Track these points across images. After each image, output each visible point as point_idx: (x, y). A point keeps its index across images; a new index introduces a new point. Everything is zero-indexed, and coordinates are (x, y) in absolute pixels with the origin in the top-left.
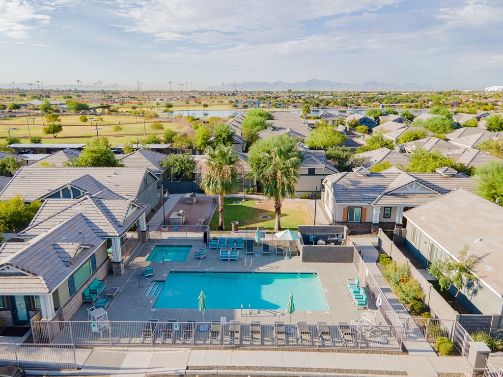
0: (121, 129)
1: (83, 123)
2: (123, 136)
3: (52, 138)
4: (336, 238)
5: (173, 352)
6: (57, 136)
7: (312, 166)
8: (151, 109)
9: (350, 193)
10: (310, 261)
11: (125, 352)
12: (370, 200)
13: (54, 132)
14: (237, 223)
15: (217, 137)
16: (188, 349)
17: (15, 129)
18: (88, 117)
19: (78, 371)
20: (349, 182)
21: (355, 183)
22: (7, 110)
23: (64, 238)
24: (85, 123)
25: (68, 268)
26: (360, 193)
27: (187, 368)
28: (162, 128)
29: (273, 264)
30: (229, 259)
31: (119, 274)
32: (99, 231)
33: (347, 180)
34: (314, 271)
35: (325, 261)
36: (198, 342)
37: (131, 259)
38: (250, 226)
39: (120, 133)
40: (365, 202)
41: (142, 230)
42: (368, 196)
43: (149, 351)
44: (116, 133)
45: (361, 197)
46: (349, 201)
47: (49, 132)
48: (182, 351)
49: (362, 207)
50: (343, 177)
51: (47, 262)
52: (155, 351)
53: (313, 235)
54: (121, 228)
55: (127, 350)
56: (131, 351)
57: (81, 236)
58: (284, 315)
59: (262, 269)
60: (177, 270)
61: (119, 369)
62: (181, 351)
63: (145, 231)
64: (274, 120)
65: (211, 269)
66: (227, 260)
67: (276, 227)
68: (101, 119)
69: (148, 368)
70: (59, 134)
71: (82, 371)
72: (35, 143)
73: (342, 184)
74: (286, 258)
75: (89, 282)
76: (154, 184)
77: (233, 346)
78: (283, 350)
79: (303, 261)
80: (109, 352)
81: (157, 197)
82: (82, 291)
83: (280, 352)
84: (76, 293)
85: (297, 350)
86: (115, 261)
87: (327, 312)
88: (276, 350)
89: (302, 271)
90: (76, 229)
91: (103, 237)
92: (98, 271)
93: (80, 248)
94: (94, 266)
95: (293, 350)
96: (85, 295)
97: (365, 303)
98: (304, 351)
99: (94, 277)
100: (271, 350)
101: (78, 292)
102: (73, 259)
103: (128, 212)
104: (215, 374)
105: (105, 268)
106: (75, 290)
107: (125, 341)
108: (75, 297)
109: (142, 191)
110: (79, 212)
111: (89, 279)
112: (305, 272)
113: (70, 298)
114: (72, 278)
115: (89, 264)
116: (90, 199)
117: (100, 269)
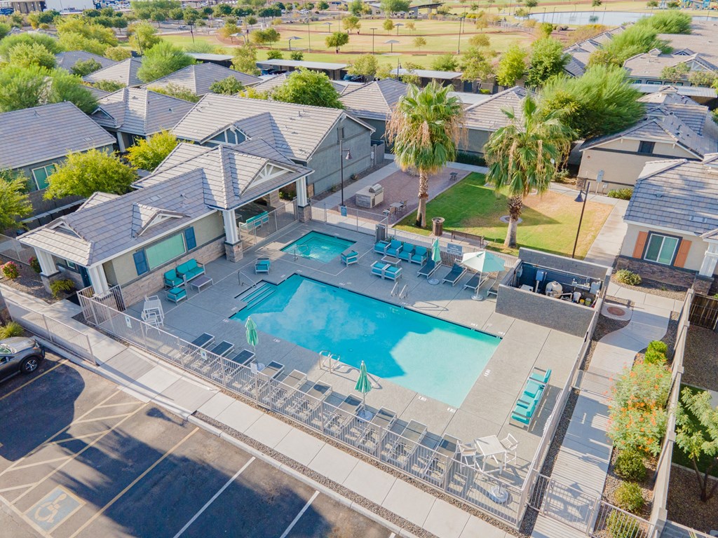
0: (424, 43)
1: (387, 32)
2: (424, 54)
3: (333, 53)
4: (587, 286)
5: (199, 385)
6: (341, 50)
7: (649, 137)
8: (500, 10)
9: (667, 204)
10: (509, 313)
11: (154, 364)
12: (704, 226)
13: (337, 45)
14: (443, 220)
15: (536, 66)
16: (217, 388)
17: (296, 38)
18: (395, 22)
19: (95, 367)
20: (680, 182)
21: (691, 185)
22: (313, 11)
23: (155, 199)
24: (391, 32)
25: (133, 240)
26: (689, 208)
27: (194, 414)
28: (487, 44)
29: (443, 303)
30: (383, 276)
31: (232, 261)
32: (209, 197)
33: (677, 177)
34: (501, 333)
35: (536, 322)
36: (236, 384)
37: (263, 244)
38: (470, 231)
39: (423, 49)
40: (691, 228)
41: (299, 205)
42: (704, 218)
43: (178, 373)
44: (417, 49)
45: (686, 218)
46: (652, 221)
47: (331, 45)
48: (208, 389)
49: (681, 238)
50: (671, 168)
51: (111, 227)
52: (183, 376)
53: (544, 270)
54: (238, 198)
55: (157, 363)
56: (161, 365)
57: (180, 199)
58: (381, 388)
59: (420, 306)
60: (303, 274)
61: (132, 381)
62: (208, 387)
65: (349, 285)
66: (380, 277)
67: (507, 240)
68: (412, 26)
69: (160, 394)
70: (342, 48)
71: (99, 369)
72: (295, 59)
73: (659, 183)
74: (475, 297)
75: (179, 263)
76: (362, 137)
77: (269, 408)
78: (328, 441)
79: (496, 311)
80: (141, 356)
81: (369, 157)
82: (162, 271)
83: (322, 442)
84: (150, 273)
85: (348, 450)
86: (228, 241)
87: (452, 410)
88: (320, 437)
89: (479, 329)
90: (180, 189)
91: (211, 207)
92: (200, 251)
93: (163, 217)
94: (191, 242)
95: (343, 448)
96: (168, 278)
97: (525, 419)
98: (357, 455)
99: (191, 257)
100: (312, 434)
101: (153, 272)
102: (143, 229)
103: (256, 177)
104: (218, 437)
105: (217, 248)
106: (148, 269)
107: (165, 349)
108: (148, 277)
109: (332, 146)
110: (201, 166)
111: (179, 258)
112: (483, 330)
113: (136, 276)
114: (141, 254)
115: (180, 239)
116: (220, 150)
117: (204, 248)
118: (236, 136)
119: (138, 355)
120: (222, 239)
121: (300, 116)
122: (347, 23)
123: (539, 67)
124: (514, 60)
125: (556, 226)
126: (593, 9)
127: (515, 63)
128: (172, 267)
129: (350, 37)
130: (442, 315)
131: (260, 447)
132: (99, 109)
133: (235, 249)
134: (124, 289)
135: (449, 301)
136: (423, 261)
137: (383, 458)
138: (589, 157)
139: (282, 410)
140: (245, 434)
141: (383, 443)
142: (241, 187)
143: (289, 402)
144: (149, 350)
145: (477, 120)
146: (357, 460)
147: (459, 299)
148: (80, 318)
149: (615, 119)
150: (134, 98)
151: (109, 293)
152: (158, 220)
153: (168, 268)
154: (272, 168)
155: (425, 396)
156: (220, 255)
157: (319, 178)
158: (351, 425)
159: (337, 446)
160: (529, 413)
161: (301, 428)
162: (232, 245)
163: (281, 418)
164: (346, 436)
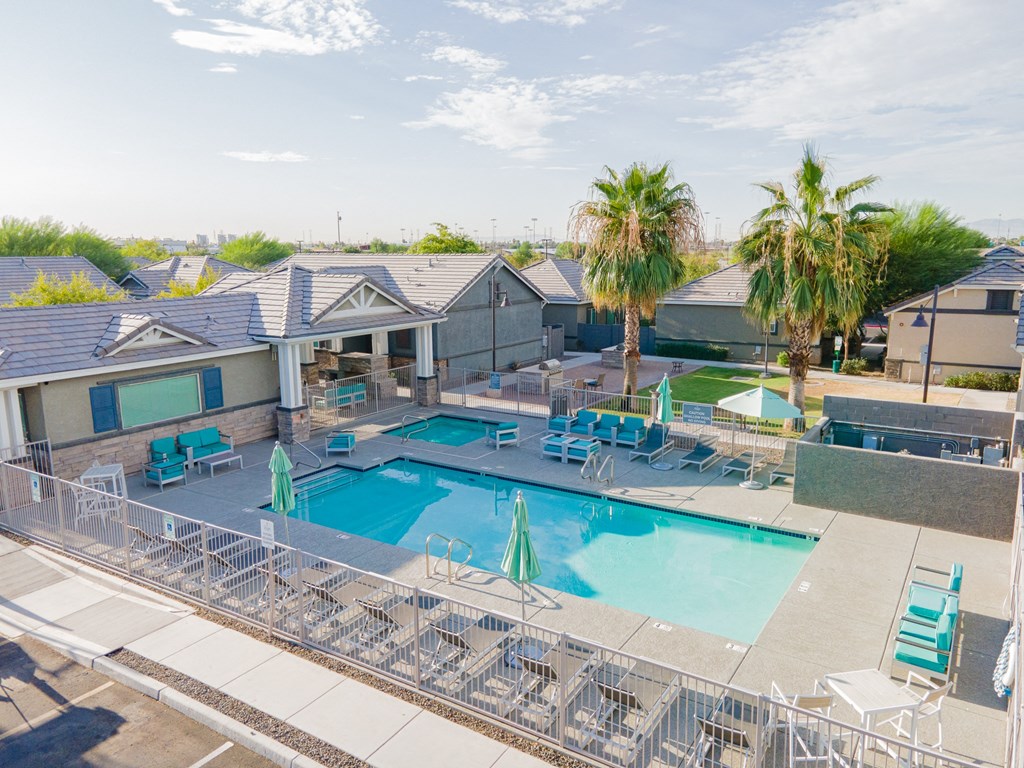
5: (149, 604)
7: (1001, 284)
10: (822, 504)
11: (70, 574)
16: (186, 607)
25: (94, 359)
27: (112, 654)
29: (684, 491)
30: (565, 456)
31: (289, 440)
32: (257, 325)
34: (815, 531)
35: (883, 514)
37: (351, 425)
41: (420, 375)
43: (112, 586)
48: (170, 609)
52: (122, 590)
53: (877, 432)
54: (308, 327)
57: (206, 323)
58: (559, 607)
59: (635, 494)
63: (425, 379)
65: (500, 468)
66: (559, 459)
69: (51, 624)
74: (743, 485)
75: (183, 427)
76: (528, 307)
77: (297, 639)
78: (429, 705)
79: (794, 502)
80: (52, 565)
81: (540, 342)
82: (149, 436)
83: (414, 708)
84: (122, 434)
85: (480, 726)
86: (284, 404)
87: (736, 648)
88: (408, 696)
89: (767, 522)
90: (208, 310)
91: (259, 338)
92: (229, 416)
93: (165, 335)
94: (213, 396)
95: (465, 720)
96: (156, 449)
97: (933, 657)
98: (502, 736)
99: (211, 422)
100: (391, 692)
101: (129, 432)
102: (118, 344)
104: (153, 697)
105: (263, 419)
106: (118, 425)
107: (99, 548)
108: (115, 440)
109: (478, 307)
110: (253, 291)
111: (186, 420)
112: (776, 525)
113: (91, 434)
114: (108, 391)
115: (191, 384)
117: (237, 413)
119: (43, 559)
120: (276, 404)
121: (431, 265)
128: (168, 432)
130: (687, 507)
131: (254, 718)
132: (129, 277)
133: (295, 418)
134: (59, 453)
135: (698, 488)
136: (638, 441)
137: (570, 743)
138: (902, 324)
139: (326, 644)
140: (224, 690)
141: (571, 710)
142: (316, 308)
143: (341, 630)
144: (67, 551)
145: (706, 294)
146: (503, 746)
147: (716, 485)
150: (186, 266)
151: (22, 453)
152: (152, 339)
153: (161, 433)
154: (374, 295)
155: (669, 624)
156: (269, 434)
157: (458, 353)
158: (488, 674)
159: (451, 715)
160: (943, 637)
161: (367, 678)
162: (289, 411)
163: (321, 661)
164: (475, 695)
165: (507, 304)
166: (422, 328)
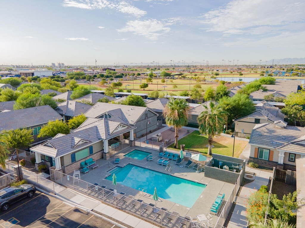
0: (177, 87)
1: (163, 83)
2: (177, 91)
3: (142, 90)
4: (237, 167)
5: (94, 201)
6: (145, 89)
7: (258, 117)
8: (205, 76)
9: (263, 138)
10: (209, 177)
12: (276, 145)
13: (144, 88)
14: (184, 145)
15: (218, 94)
16: (101, 202)
17: (128, 85)
18: (166, 80)
19: (54, 195)
20: (267, 130)
21: (271, 131)
22: (135, 76)
23: (80, 135)
24: (164, 83)
25: (72, 149)
26: (271, 139)
27: (92, 210)
28: (201, 87)
29: (185, 174)
30: (162, 164)
31: (105, 159)
32: (99, 135)
33: (265, 129)
34: (207, 184)
35: (219, 180)
36: (108, 200)
37: (117, 154)
38: (195, 149)
39: (176, 89)
40: (272, 146)
41: (131, 140)
42: (276, 142)
43: (86, 197)
44: (174, 89)
45: (270, 142)
46: (259, 144)
47: (142, 87)
49: (270, 150)
50: (264, 126)
51: (64, 144)
52: (88, 198)
53: (221, 161)
54: (109, 136)
55: (78, 194)
56: (79, 194)
57: (89, 136)
58: (162, 201)
59: (176, 174)
60: (132, 164)
61: (68, 200)
62: (97, 202)
63: (132, 141)
64: (274, 85)
65: (149, 167)
66: (161, 165)
67: (208, 153)
68: (172, 81)
69: (79, 204)
70: (146, 89)
71: (56, 196)
72: (128, 92)
73: (260, 131)
74: (197, 172)
75: (86, 159)
76: (154, 117)
77: (120, 208)
78: (142, 219)
79: (205, 176)
80: (72, 191)
82: (80, 162)
83: (140, 220)
84: (76, 162)
85: (150, 222)
86: (104, 152)
87: (188, 209)
88: (139, 218)
89: (198, 182)
90: (89, 132)
91: (99, 139)
92: (94, 155)
93: (83, 141)
94: (91, 152)
95: (148, 221)
96: (82, 164)
97: (215, 211)
98: (153, 224)
99: (90, 157)
100: (136, 217)
101: (77, 162)
102: (75, 145)
103: (116, 129)
104: (101, 218)
105: (100, 154)
106: (75, 161)
107: (81, 189)
108: (75, 164)
109: (143, 120)
110: (96, 125)
111: (87, 157)
112: (200, 182)
113: (71, 163)
114: (74, 154)
115: (87, 150)
116: (103, 120)
117: (95, 154)
118: (108, 116)
119: (71, 191)
120: (102, 151)
121: (132, 109)
122: (148, 80)
123: (219, 95)
124: (209, 93)
125: (227, 148)
126: (240, 76)
127: (210, 93)
128: (83, 160)
129: (149, 85)
130: (185, 178)
131: (117, 221)
132: (58, 108)
133: (107, 155)
134: (66, 167)
135: (187, 173)
136: (177, 159)
137: (163, 224)
138: (238, 124)
139: (125, 209)
140: (111, 217)
141: (163, 220)
142: (111, 132)
143: (128, 206)
144: (75, 189)
145: (196, 112)
146: (153, 225)
147: (190, 172)
148: (49, 178)
149: (245, 111)
150: (70, 104)
151: (61, 169)
152: (81, 143)
153: (82, 161)
154: (122, 126)
155: (178, 204)
156: (101, 157)
157: (138, 131)
158: (151, 214)
159: (146, 221)
160: (216, 208)
161: (132, 215)
162: (106, 153)
163: (125, 212)
164: (149, 217)
165: (150, 123)
166: (131, 131)
